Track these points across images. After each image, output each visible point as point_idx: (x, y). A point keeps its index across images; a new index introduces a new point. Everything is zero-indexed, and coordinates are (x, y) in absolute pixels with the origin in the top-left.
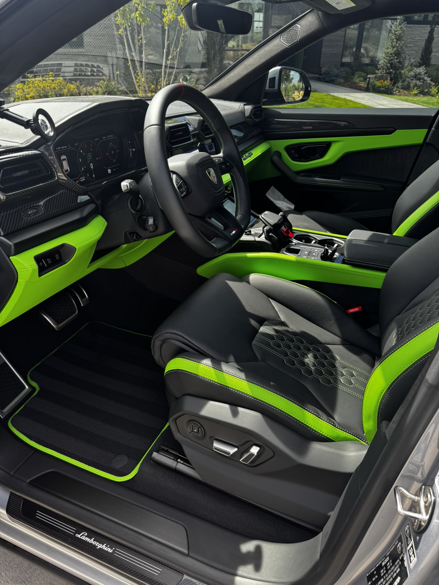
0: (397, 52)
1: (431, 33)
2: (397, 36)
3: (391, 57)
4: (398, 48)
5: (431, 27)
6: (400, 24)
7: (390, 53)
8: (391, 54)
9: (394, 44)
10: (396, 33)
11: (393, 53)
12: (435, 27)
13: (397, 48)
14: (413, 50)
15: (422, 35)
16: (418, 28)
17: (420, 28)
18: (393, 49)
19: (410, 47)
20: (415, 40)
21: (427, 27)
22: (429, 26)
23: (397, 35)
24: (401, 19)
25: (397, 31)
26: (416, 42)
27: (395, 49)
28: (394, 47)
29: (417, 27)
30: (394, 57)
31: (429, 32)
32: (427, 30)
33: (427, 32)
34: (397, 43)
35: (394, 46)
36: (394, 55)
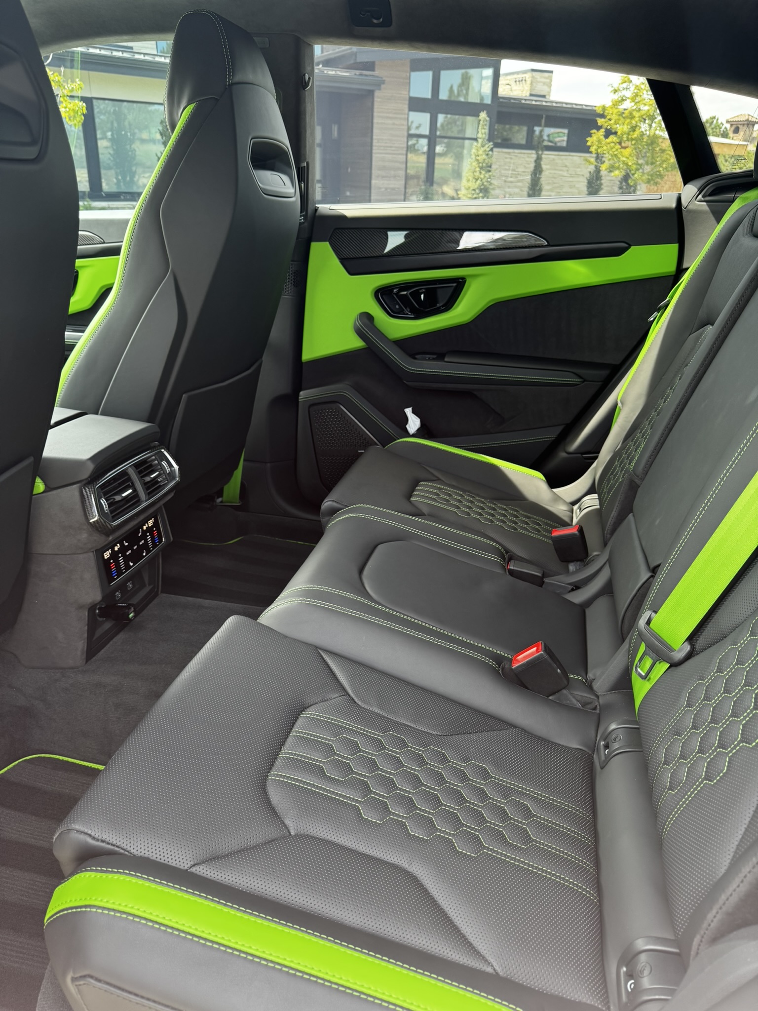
0: (482, 187)
1: (538, 161)
2: (480, 163)
3: (473, 194)
4: (484, 181)
5: (537, 154)
6: (483, 146)
7: (472, 189)
8: (474, 190)
9: (477, 174)
10: (478, 158)
11: (477, 188)
12: (542, 154)
13: (481, 180)
14: (516, 187)
15: (527, 165)
16: (519, 155)
17: (522, 155)
18: (476, 182)
19: (511, 182)
20: (516, 173)
21: (532, 154)
22: (534, 152)
23: (480, 161)
24: (484, 139)
25: (478, 156)
26: (519, 174)
27: (479, 182)
28: (477, 180)
29: (518, 153)
30: (478, 194)
31: (535, 161)
32: (533, 158)
33: (533, 160)
34: (480, 173)
35: (476, 177)
36: (477, 191)
